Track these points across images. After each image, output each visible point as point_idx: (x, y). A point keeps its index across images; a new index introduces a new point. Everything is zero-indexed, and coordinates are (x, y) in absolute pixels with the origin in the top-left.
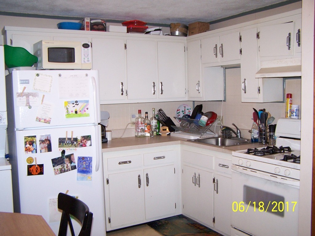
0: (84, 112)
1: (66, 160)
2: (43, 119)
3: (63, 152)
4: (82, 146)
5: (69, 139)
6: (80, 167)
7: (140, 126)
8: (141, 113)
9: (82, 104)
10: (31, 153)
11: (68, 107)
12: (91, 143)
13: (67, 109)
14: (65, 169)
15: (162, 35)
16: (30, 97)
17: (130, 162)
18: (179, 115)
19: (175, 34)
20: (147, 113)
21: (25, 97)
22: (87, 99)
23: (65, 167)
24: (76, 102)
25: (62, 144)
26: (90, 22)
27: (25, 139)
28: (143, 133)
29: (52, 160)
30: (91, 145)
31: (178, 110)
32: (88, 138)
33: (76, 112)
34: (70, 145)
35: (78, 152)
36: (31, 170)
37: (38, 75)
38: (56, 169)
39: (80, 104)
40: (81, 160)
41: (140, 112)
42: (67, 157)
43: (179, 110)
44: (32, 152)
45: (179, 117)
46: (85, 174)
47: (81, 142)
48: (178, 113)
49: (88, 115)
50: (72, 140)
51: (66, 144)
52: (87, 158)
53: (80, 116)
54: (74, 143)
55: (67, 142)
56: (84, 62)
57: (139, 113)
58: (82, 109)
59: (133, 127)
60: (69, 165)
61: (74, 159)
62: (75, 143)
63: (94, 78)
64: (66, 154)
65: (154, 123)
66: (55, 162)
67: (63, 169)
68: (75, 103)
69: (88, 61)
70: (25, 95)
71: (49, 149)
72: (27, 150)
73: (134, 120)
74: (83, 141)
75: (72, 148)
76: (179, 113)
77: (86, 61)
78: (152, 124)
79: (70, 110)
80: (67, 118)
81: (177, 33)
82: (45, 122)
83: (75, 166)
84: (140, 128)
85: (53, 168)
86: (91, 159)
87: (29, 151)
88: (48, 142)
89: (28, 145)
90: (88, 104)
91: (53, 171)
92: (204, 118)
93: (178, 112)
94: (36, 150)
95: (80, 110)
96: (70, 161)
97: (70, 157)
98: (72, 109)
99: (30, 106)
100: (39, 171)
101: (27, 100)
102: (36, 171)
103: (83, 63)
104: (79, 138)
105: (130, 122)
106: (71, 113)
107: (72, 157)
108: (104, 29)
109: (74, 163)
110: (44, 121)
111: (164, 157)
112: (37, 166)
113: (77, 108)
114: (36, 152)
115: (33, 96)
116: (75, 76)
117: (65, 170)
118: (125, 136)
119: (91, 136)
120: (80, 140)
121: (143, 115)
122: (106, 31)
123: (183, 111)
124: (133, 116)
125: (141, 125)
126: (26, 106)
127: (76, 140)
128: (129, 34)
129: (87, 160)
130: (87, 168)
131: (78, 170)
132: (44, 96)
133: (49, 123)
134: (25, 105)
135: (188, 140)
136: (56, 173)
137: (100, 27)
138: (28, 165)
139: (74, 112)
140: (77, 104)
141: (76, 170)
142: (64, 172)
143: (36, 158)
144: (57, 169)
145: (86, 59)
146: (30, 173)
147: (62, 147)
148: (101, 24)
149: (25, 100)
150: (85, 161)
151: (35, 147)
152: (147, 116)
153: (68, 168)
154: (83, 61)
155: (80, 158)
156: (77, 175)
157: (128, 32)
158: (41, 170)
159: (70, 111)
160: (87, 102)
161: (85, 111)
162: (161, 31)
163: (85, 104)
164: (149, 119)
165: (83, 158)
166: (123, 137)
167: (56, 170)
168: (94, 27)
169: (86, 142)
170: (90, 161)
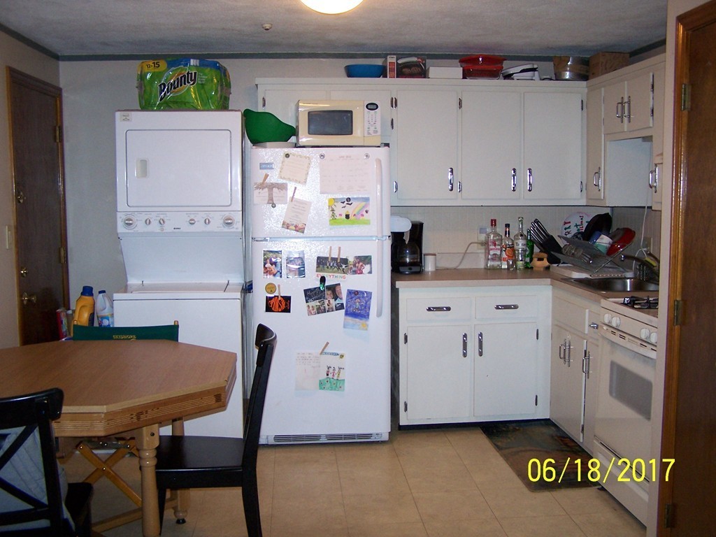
0: (361, 218)
1: (328, 293)
2: (292, 225)
3: (323, 280)
4: (355, 272)
5: (333, 259)
6: (350, 306)
7: (491, 250)
8: (495, 225)
9: (358, 203)
10: (272, 276)
11: (333, 207)
12: (371, 268)
13: (333, 210)
14: (324, 307)
15: (538, 78)
16: (275, 190)
17: (448, 309)
18: (569, 233)
19: (564, 76)
20: (508, 226)
21: (266, 190)
22: (366, 196)
23: (326, 305)
24: (349, 199)
25: (321, 266)
26: (397, 63)
27: (264, 255)
28: (496, 263)
29: (304, 290)
30: (370, 272)
31: (565, 223)
32: (366, 260)
33: (347, 217)
34: (336, 269)
35: (348, 283)
36: (272, 303)
37: (287, 156)
38: (310, 306)
39: (355, 204)
40: (353, 295)
41: (494, 223)
42: (329, 288)
43: (570, 222)
44: (274, 275)
45: (569, 236)
46: (357, 320)
47: (355, 265)
48: (565, 229)
49: (367, 223)
50: (339, 261)
51: (328, 268)
52: (363, 293)
53: (353, 223)
54: (342, 266)
55: (330, 264)
56: (369, 133)
57: (492, 225)
58: (358, 213)
59: (479, 251)
60: (332, 301)
61: (341, 293)
62: (344, 266)
63: (380, 161)
64: (327, 284)
65: (520, 244)
66: (310, 294)
67: (322, 308)
68: (346, 202)
69: (376, 132)
70: (266, 187)
71: (301, 272)
72: (267, 271)
73: (483, 237)
74: (357, 265)
75: (339, 275)
76: (569, 228)
77: (371, 132)
78: (516, 247)
79: (337, 213)
80: (331, 224)
81: (567, 75)
82: (296, 230)
83: (342, 304)
84: (492, 252)
85: (305, 305)
86: (369, 294)
87: (270, 274)
88: (300, 262)
89: (268, 265)
90: (369, 204)
91: (306, 308)
92: (602, 239)
93: (567, 226)
94: (281, 273)
95: (355, 213)
96: (334, 295)
97: (334, 289)
98: (341, 210)
99: (273, 204)
100: (283, 307)
101: (269, 195)
102: (279, 306)
103: (366, 135)
104: (351, 260)
105: (476, 241)
106: (338, 217)
107: (337, 289)
108: (423, 74)
109: (341, 299)
110: (294, 228)
111: (516, 307)
112: (280, 298)
113: (350, 210)
114: (281, 277)
115: (278, 188)
116: (347, 157)
117: (325, 309)
118: (466, 265)
119: (371, 256)
120: (352, 263)
121: (500, 229)
122: (425, 77)
123: (576, 226)
124: (482, 230)
125: (494, 247)
126: (268, 203)
127: (345, 261)
128: (468, 81)
129: (363, 297)
130: (361, 310)
131: (346, 311)
132: (296, 188)
133: (303, 232)
134: (266, 201)
135: (562, 279)
136: (310, 313)
137: (415, 70)
138: (267, 297)
139: (344, 217)
140: (350, 203)
141: (343, 311)
142: (322, 313)
143: (279, 286)
144: (313, 307)
145: (372, 129)
146: (269, 309)
147: (321, 271)
148: (416, 65)
149: (267, 194)
150: (359, 298)
151: (279, 269)
152: (509, 231)
153: (331, 306)
154: (366, 132)
155: (350, 292)
156: (345, 319)
157: (464, 77)
158: (286, 305)
159: (338, 215)
160: (367, 200)
161: (363, 215)
162: (536, 72)
163: (363, 204)
164: (512, 237)
165: (356, 293)
166: (460, 267)
167: (311, 308)
168: (404, 70)
169: (362, 266)
170: (367, 299)
